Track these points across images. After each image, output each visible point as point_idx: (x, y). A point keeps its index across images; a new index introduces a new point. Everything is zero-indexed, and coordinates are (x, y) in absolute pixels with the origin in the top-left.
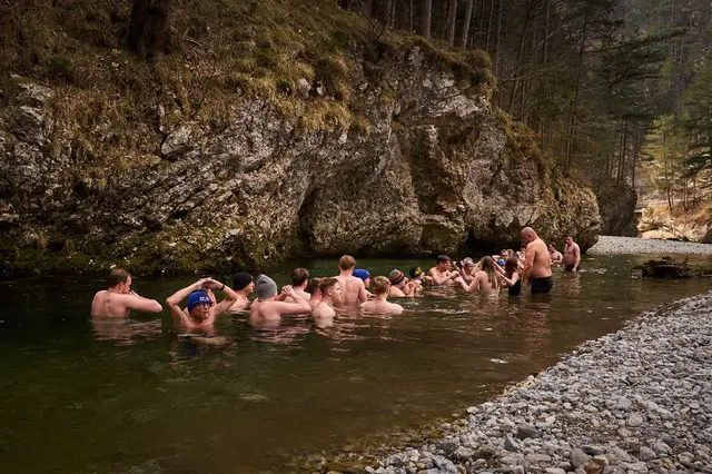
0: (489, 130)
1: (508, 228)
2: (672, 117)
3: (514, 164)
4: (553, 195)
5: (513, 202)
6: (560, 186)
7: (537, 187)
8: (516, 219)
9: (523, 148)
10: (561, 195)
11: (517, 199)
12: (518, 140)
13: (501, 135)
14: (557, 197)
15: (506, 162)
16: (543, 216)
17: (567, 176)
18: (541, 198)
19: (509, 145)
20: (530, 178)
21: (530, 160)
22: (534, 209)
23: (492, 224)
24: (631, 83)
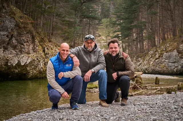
0: (6, 17)
1: (15, 66)
2: (108, 19)
3: (20, 34)
4: (42, 50)
5: (19, 53)
6: (46, 46)
7: (31, 47)
8: (19, 62)
9: (24, 27)
10: (46, 50)
11: (21, 51)
12: (22, 23)
13: (12, 20)
14: (44, 51)
15: (15, 33)
16: (34, 60)
17: (50, 41)
18: (34, 52)
19: (17, 25)
20: (28, 42)
21: (28, 33)
22: (29, 57)
23: (6, 64)
24: (91, 4)
